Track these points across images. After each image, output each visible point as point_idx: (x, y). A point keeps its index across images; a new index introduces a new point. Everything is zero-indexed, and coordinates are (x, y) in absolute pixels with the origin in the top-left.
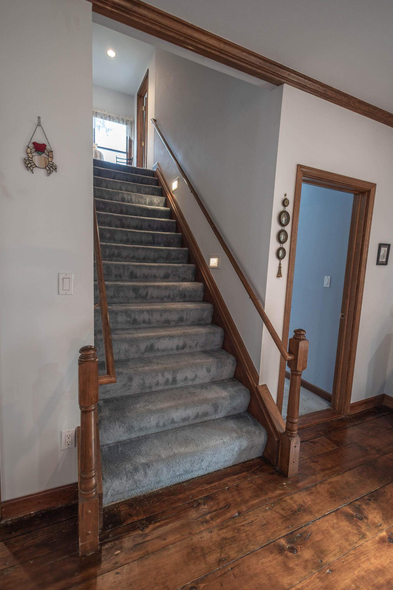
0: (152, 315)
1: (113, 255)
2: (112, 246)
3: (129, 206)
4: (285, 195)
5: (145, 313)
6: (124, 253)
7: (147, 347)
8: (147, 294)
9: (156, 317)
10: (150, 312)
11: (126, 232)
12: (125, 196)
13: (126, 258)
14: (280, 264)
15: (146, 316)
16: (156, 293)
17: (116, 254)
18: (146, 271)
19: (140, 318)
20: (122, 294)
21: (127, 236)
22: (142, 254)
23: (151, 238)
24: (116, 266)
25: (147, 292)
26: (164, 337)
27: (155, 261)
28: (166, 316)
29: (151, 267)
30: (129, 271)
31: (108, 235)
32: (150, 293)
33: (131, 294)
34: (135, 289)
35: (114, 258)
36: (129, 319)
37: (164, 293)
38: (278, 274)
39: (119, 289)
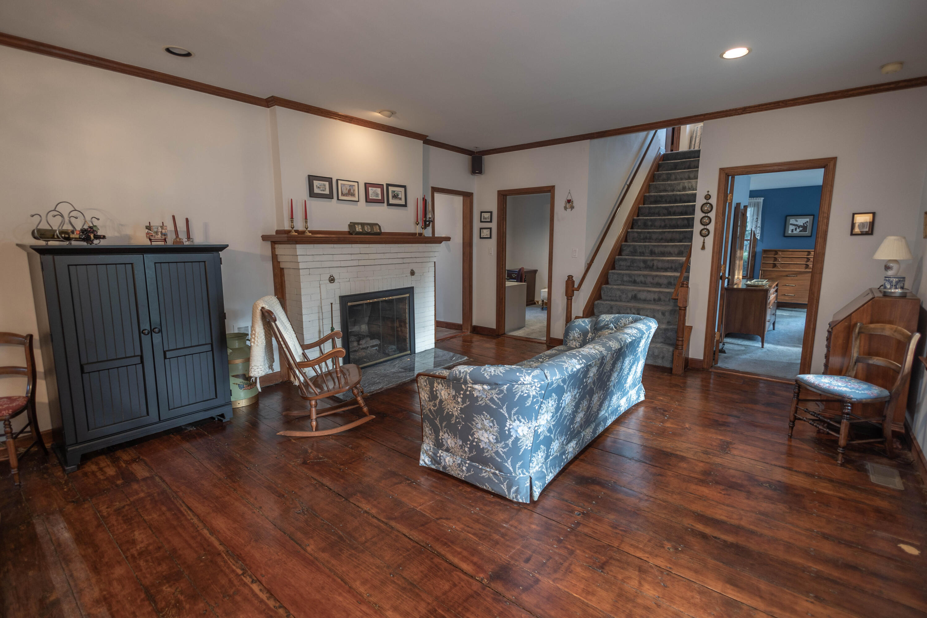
0: (646, 278)
1: (646, 238)
2: (645, 232)
3: (683, 195)
4: (708, 192)
5: (641, 276)
6: (654, 237)
7: (632, 296)
8: (653, 265)
9: (649, 280)
10: (644, 276)
11: (664, 219)
12: (686, 184)
13: (656, 240)
14: (704, 240)
15: (642, 279)
16: (660, 265)
17: (648, 237)
18: (662, 249)
19: (638, 279)
20: (635, 265)
21: (665, 222)
22: (669, 236)
23: (686, 222)
24: (640, 246)
25: (653, 264)
26: (643, 291)
27: (680, 241)
28: (657, 280)
29: (666, 246)
30: (649, 250)
31: (650, 223)
32: (655, 264)
33: (642, 265)
34: (645, 262)
35: (647, 240)
36: (631, 279)
37: (667, 265)
38: (702, 247)
39: (633, 261)
